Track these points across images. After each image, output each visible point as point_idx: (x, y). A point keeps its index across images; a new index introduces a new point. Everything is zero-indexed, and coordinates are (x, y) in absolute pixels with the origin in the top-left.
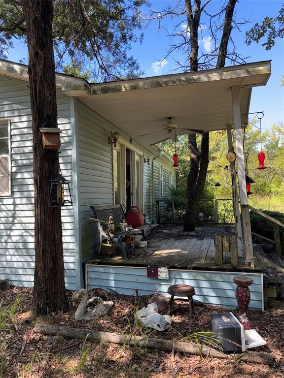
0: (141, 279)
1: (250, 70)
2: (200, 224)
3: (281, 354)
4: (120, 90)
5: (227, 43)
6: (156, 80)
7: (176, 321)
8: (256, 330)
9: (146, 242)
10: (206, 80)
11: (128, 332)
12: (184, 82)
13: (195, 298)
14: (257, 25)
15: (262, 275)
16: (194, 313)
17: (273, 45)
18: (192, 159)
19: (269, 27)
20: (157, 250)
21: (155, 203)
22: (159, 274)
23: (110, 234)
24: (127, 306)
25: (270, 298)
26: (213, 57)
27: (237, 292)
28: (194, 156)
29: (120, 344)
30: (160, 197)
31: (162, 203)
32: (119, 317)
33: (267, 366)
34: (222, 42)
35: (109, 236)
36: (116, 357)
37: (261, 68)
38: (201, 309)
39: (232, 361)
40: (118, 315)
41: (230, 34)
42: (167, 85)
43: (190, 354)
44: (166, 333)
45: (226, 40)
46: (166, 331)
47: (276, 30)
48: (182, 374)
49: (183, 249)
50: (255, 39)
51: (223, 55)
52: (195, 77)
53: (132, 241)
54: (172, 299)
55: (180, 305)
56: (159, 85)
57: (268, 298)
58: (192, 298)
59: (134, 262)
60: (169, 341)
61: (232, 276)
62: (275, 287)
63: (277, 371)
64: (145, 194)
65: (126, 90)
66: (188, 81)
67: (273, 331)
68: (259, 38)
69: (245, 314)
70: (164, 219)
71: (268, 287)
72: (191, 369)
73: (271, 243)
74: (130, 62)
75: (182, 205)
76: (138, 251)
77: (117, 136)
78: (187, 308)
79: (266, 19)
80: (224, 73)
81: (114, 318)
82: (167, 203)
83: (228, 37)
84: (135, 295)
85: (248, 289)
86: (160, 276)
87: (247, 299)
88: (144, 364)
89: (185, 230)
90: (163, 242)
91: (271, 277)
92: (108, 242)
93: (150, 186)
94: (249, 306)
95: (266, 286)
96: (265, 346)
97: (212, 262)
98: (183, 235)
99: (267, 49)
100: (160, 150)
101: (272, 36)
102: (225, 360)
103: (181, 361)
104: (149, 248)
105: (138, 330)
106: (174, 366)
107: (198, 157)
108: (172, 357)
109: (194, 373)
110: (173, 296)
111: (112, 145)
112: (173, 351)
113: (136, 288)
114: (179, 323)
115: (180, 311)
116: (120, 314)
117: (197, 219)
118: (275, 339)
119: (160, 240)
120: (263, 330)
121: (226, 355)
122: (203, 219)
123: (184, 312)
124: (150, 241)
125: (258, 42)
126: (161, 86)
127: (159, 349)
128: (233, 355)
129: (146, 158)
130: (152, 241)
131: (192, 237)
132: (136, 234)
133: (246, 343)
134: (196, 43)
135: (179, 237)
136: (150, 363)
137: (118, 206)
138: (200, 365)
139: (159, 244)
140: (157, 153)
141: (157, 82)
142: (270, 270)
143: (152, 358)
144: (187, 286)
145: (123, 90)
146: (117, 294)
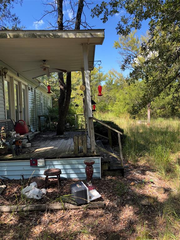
0: (26, 168)
1: (92, 33)
2: (67, 130)
3: (109, 201)
4: (6, 37)
5: (81, 15)
6: (32, 32)
7: (49, 192)
8: (96, 190)
9: (30, 144)
10: (66, 37)
11: (16, 203)
12: (52, 36)
13: (61, 176)
14: (97, 5)
15: (100, 157)
16: (61, 185)
17: (107, 20)
18: (61, 89)
19: (105, 8)
20: (38, 148)
21: (37, 118)
22: (38, 163)
23: (3, 140)
24: (16, 187)
25: (105, 170)
26: (73, 23)
27: (86, 169)
28: (62, 87)
29: (10, 212)
30: (41, 114)
31: (43, 117)
32: (9, 195)
33: (101, 209)
34: (78, 13)
35: (2, 141)
36: (7, 221)
37: (99, 33)
38: (65, 182)
39: (82, 209)
40: (9, 194)
41: (82, 9)
42: (40, 38)
43: (57, 210)
44: (42, 200)
45: (80, 13)
46: (42, 198)
47: (109, 10)
48: (52, 223)
49: (55, 146)
50: (97, 15)
51: (79, 22)
52: (59, 34)
53: (20, 143)
54: (47, 178)
55: (52, 181)
56: (34, 36)
57: (103, 170)
58: (59, 176)
59: (21, 157)
60: (44, 205)
61: (83, 160)
62: (107, 164)
63: (106, 211)
64: (29, 112)
65: (10, 37)
66: (55, 36)
67: (105, 188)
68: (99, 14)
69: (90, 182)
70: (44, 128)
71: (104, 164)
72: (58, 219)
73: (107, 139)
74: (14, 18)
75: (56, 118)
76: (24, 150)
77: (6, 71)
78: (56, 183)
79: (103, 3)
80: (77, 33)
81: (6, 196)
82: (46, 118)
83: (82, 11)
84: (22, 179)
85: (92, 167)
86: (39, 164)
87: (91, 173)
88: (27, 222)
89: (57, 134)
90: (42, 143)
91: (105, 158)
92: (1, 145)
93: (33, 106)
94: (93, 177)
95: (103, 164)
96: (101, 198)
97: (72, 153)
98: (56, 138)
99: (103, 22)
100: (39, 82)
101: (106, 14)
102: (78, 210)
103: (51, 215)
104: (32, 148)
105: (23, 201)
106: (47, 219)
107: (65, 88)
108: (46, 214)
109: (59, 221)
110: (47, 176)
111: (3, 76)
112: (46, 210)
113: (22, 174)
114: (51, 192)
115: (52, 185)
116: (11, 193)
117: (65, 127)
118: (106, 193)
119: (41, 142)
120: (100, 189)
121: (79, 207)
122: (69, 127)
123: (54, 185)
124: (33, 143)
125: (98, 17)
126: (36, 38)
127: (37, 211)
128: (82, 206)
129: (30, 87)
130: (35, 143)
131: (62, 138)
132: (23, 139)
133: (90, 198)
134: (62, 12)
135: (53, 139)
136: (31, 220)
137: (9, 120)
138: (63, 215)
139: (39, 144)
140: (38, 84)
141: (33, 35)
142: (105, 155)
143: (32, 217)
144: (57, 169)
145: (8, 37)
146: (9, 180)
